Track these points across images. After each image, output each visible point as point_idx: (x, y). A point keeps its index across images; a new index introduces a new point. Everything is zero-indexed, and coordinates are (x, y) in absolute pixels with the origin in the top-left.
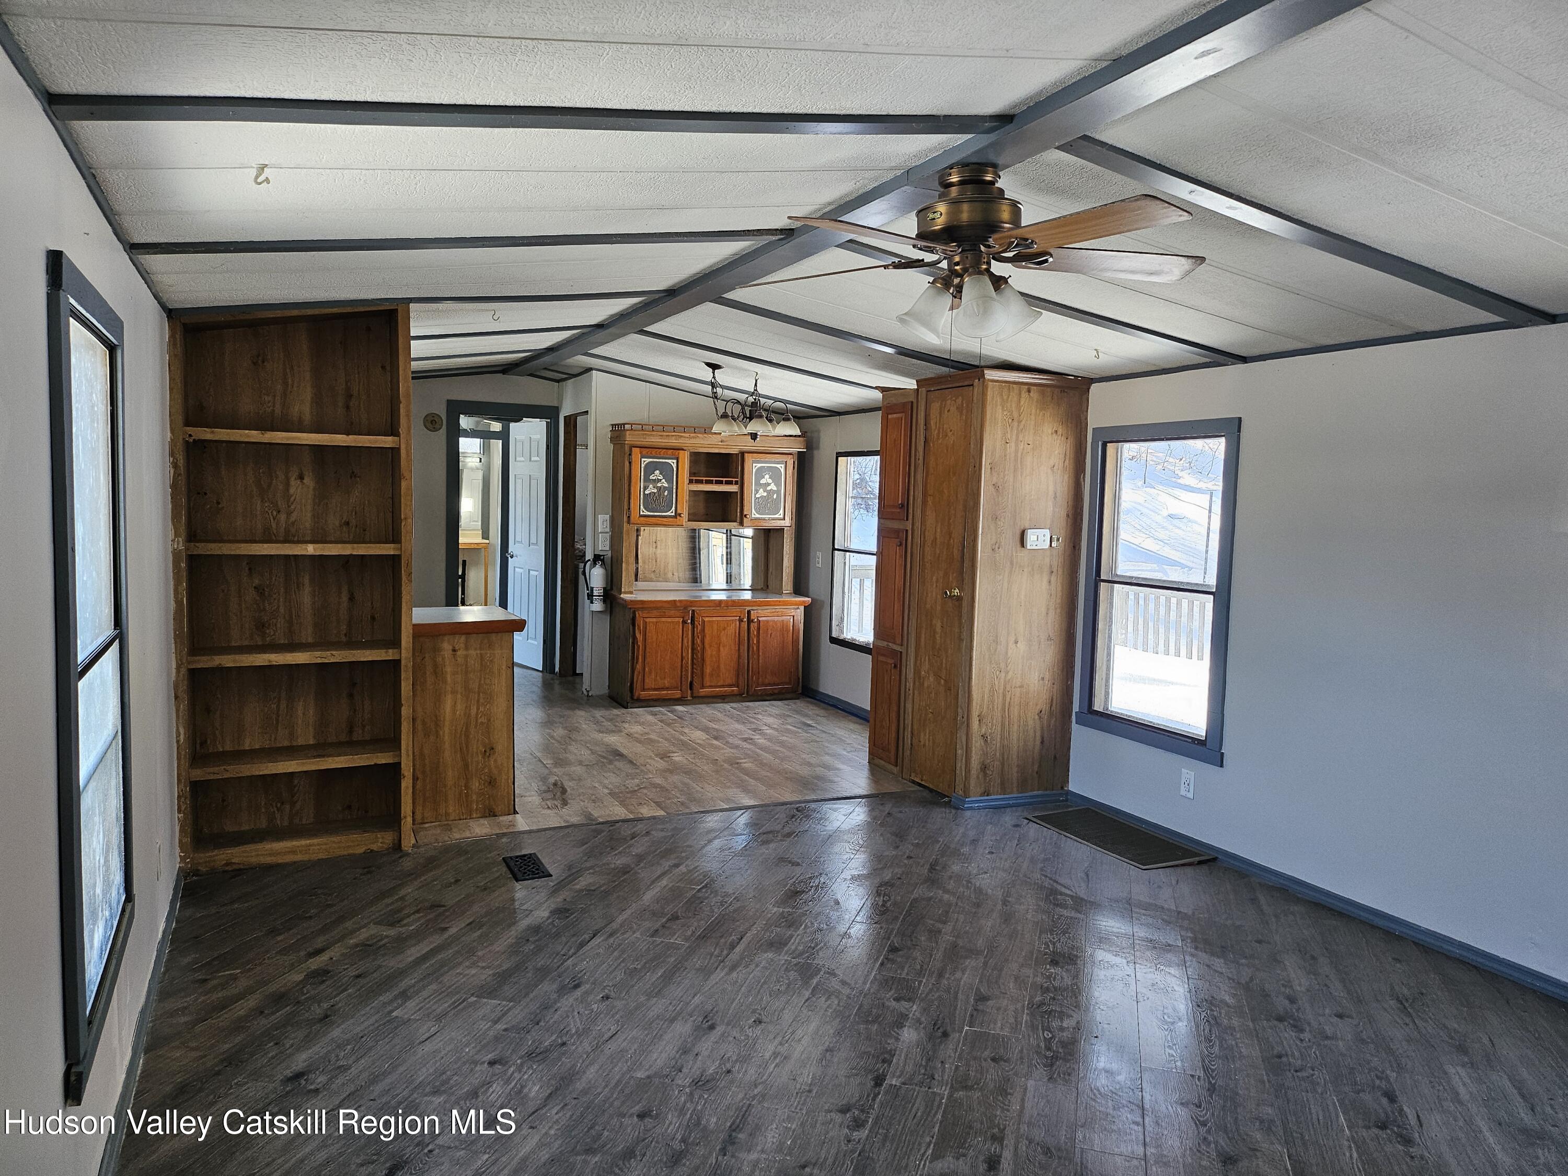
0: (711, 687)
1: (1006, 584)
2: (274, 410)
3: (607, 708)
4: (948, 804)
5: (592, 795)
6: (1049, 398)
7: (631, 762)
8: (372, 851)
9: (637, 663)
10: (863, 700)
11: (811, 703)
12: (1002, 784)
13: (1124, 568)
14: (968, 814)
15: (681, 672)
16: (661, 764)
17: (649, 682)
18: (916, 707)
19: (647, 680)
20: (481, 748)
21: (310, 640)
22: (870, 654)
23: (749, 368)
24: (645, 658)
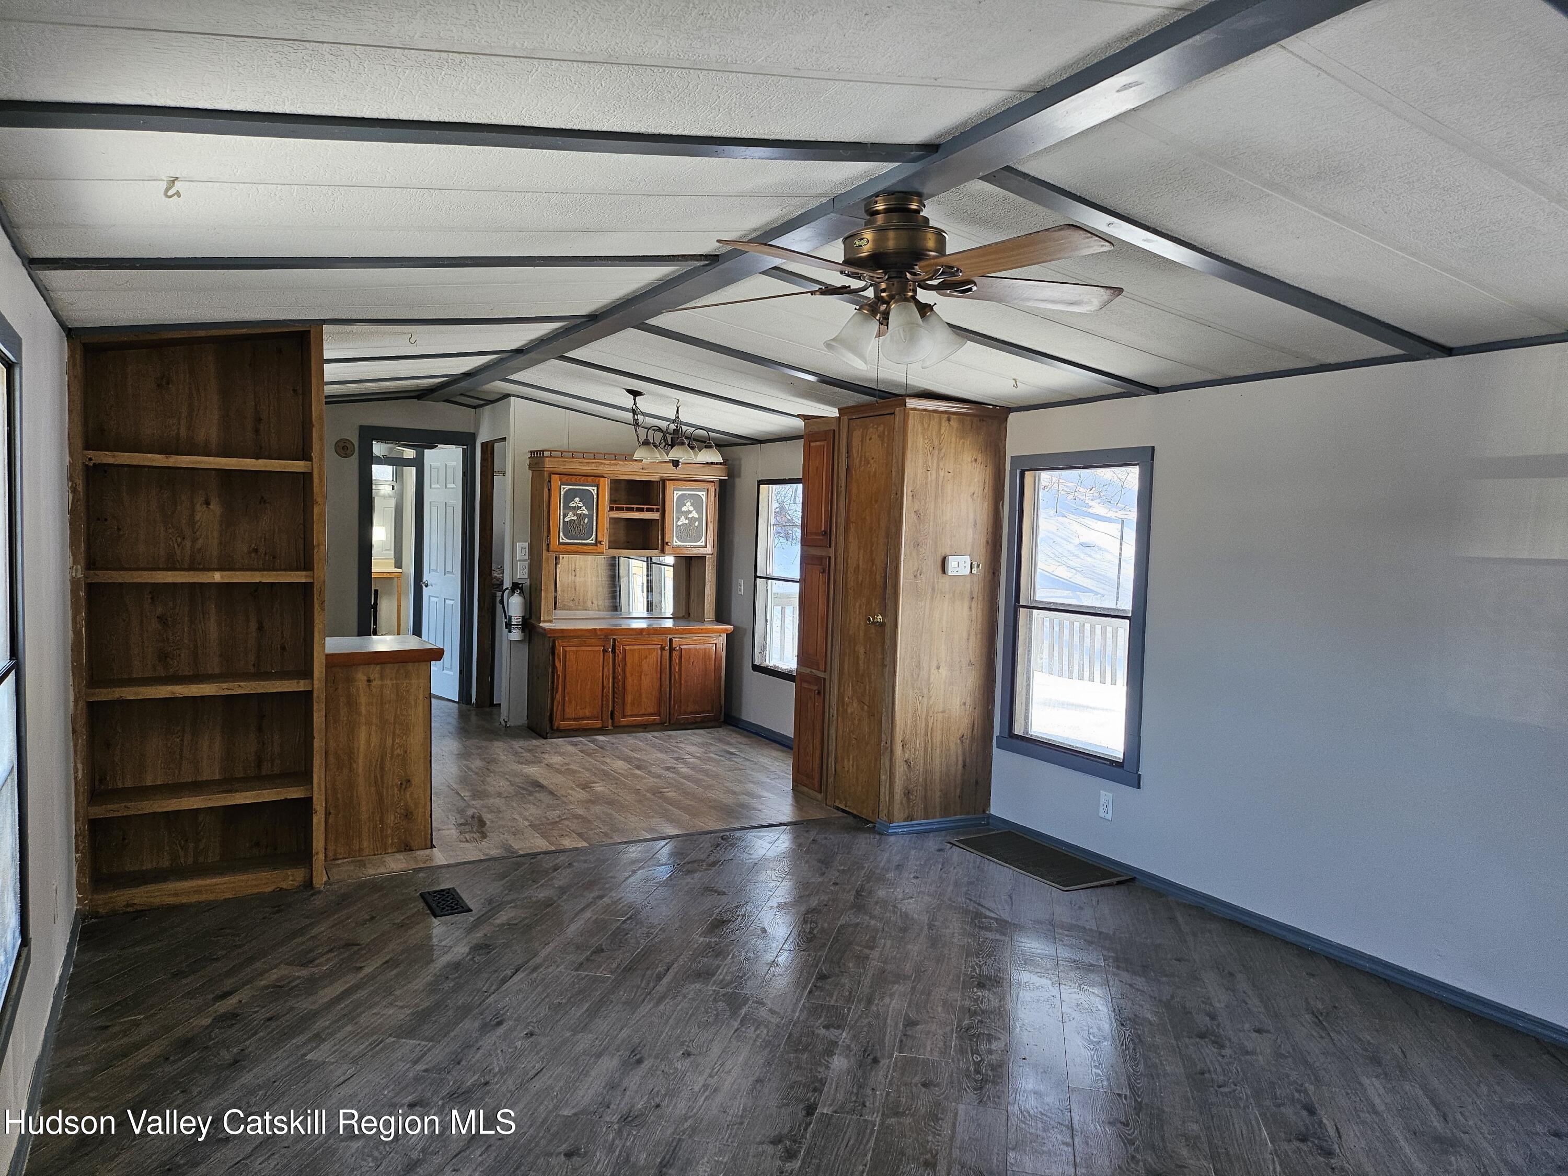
0: (631, 716)
1: (927, 610)
2: (178, 434)
3: (525, 738)
4: (873, 830)
5: (512, 827)
6: (969, 427)
7: (551, 793)
8: (281, 888)
9: (557, 692)
10: (787, 727)
11: (734, 731)
12: (926, 808)
13: (1042, 595)
14: (892, 839)
15: (602, 701)
16: (582, 795)
17: (570, 711)
18: (840, 732)
19: (567, 710)
20: (396, 780)
21: (217, 671)
22: (794, 682)
23: (671, 394)
24: (564, 687)
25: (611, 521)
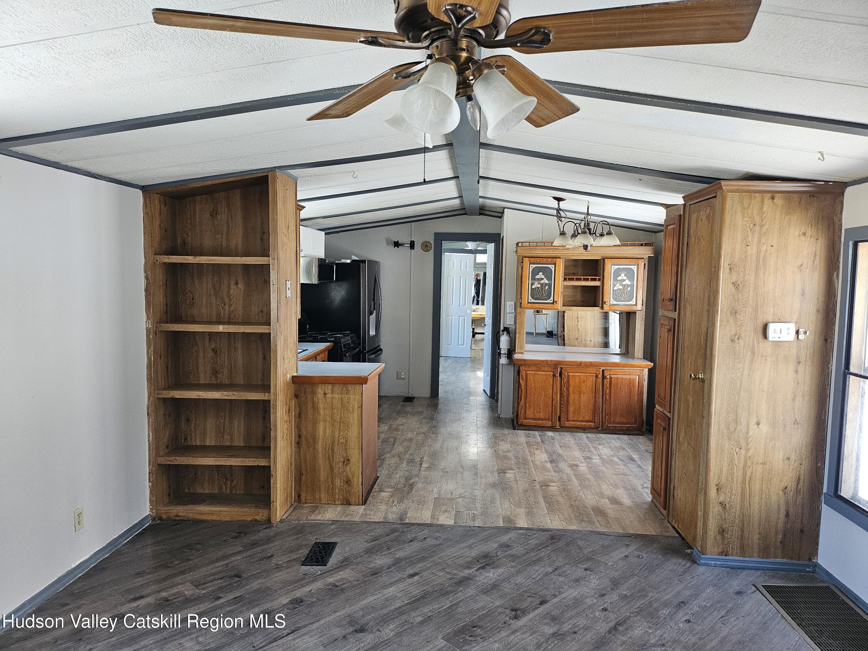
0: (573, 421)
1: (746, 372)
3: (503, 428)
4: (688, 556)
5: (424, 497)
6: (797, 203)
8: (256, 520)
9: (521, 400)
12: (742, 547)
14: (702, 569)
15: (552, 409)
17: (530, 413)
18: (677, 465)
19: (527, 412)
20: (341, 458)
21: (242, 383)
23: (583, 199)
24: (526, 398)
25: (565, 287)
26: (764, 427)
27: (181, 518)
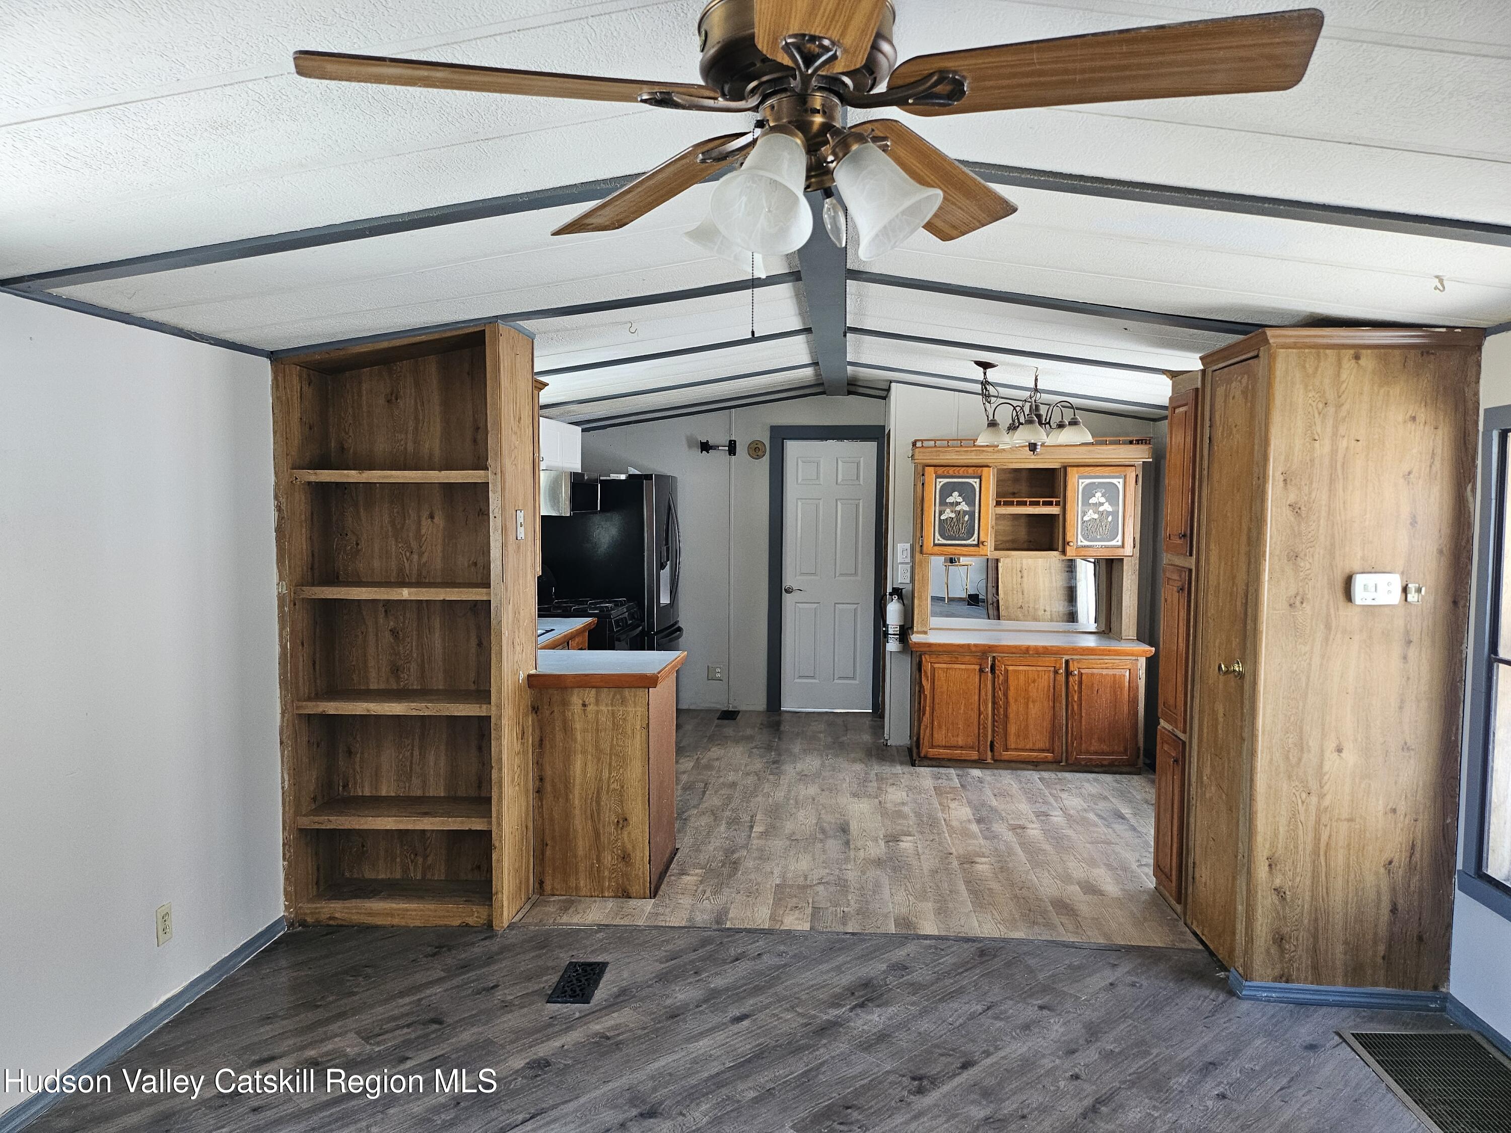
0: (1016, 749)
3: (893, 763)
4: (1221, 984)
7: (847, 843)
8: (467, 924)
9: (924, 714)
14: (1245, 1006)
15: (979, 729)
16: (879, 850)
19: (935, 735)
20: (613, 817)
23: (1027, 364)
24: (933, 710)
25: (999, 517)
26: (1350, 757)
27: (340, 922)
